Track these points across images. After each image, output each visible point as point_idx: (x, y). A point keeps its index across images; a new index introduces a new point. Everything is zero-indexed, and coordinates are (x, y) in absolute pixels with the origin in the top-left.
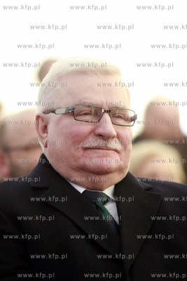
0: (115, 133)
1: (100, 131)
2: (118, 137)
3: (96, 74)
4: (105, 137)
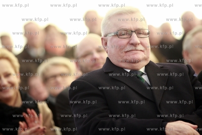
1: (132, 42)
2: (141, 43)
3: (127, 14)
4: (134, 45)
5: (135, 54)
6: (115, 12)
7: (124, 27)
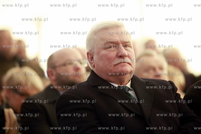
0: (127, 54)
5: (123, 66)
6: (100, 27)
7: (111, 40)
